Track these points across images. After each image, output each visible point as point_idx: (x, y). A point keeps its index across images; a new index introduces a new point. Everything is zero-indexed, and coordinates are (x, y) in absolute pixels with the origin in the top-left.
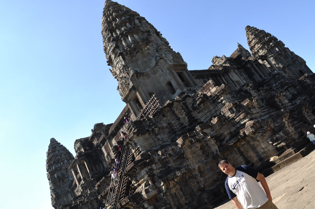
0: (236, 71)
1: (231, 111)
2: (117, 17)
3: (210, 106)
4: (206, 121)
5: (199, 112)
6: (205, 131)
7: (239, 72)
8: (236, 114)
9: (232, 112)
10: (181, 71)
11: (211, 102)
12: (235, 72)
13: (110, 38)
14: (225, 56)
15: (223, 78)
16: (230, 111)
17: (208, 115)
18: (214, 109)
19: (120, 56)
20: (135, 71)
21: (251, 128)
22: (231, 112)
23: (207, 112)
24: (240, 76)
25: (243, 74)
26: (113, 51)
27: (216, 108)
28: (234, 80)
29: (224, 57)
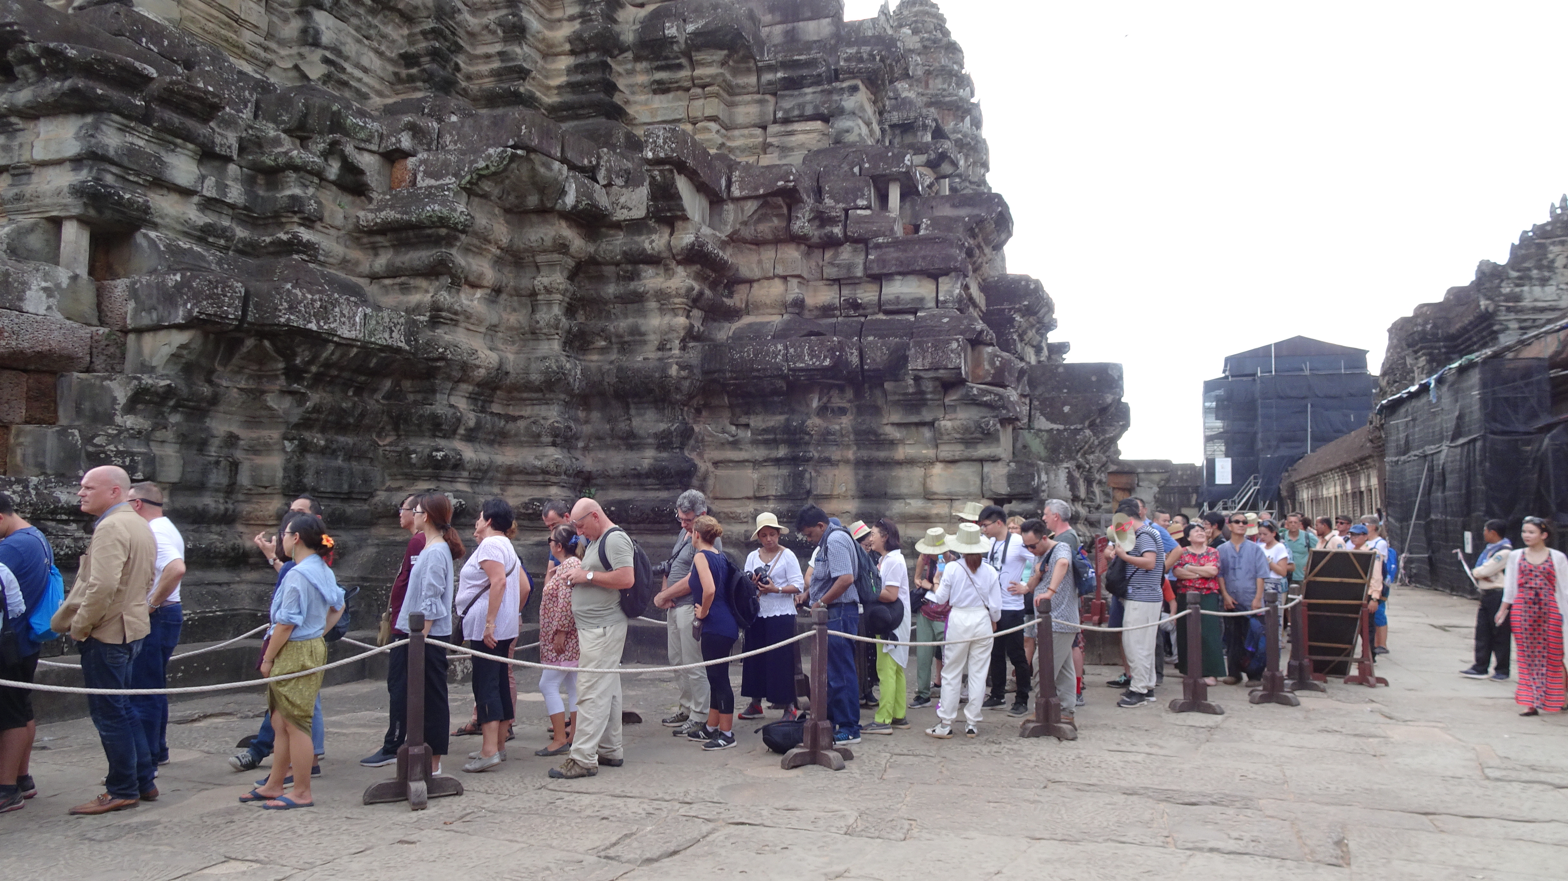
1: (872, 192)
3: (748, 98)
5: (661, 88)
9: (873, 204)
11: (770, 83)
18: (759, 131)
27: (773, 129)
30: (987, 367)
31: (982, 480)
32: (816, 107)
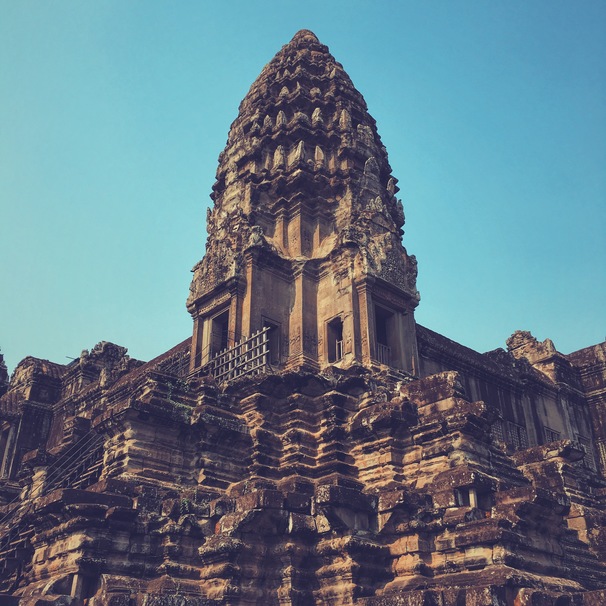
0: (563, 403)
1: (459, 496)
2: (302, 79)
4: (373, 486)
5: (367, 451)
6: (340, 513)
7: (571, 408)
8: (469, 517)
9: (460, 503)
10: (392, 311)
11: (417, 439)
12: (558, 403)
13: (251, 124)
14: (552, 345)
15: (513, 401)
16: (456, 497)
17: (388, 472)
18: (416, 465)
19: (248, 186)
20: (261, 242)
21: (492, 594)
22: (456, 501)
23: (389, 463)
24: (568, 423)
25: (584, 422)
26: (241, 164)
27: (423, 462)
28: (545, 424)
29: (548, 344)
32: (440, 449)
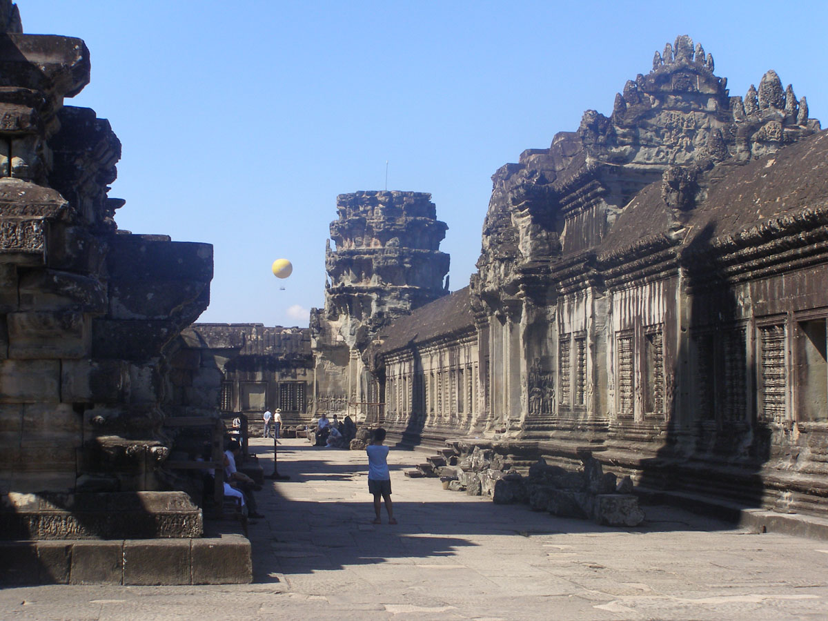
30: (68, 251)
31: (60, 382)
